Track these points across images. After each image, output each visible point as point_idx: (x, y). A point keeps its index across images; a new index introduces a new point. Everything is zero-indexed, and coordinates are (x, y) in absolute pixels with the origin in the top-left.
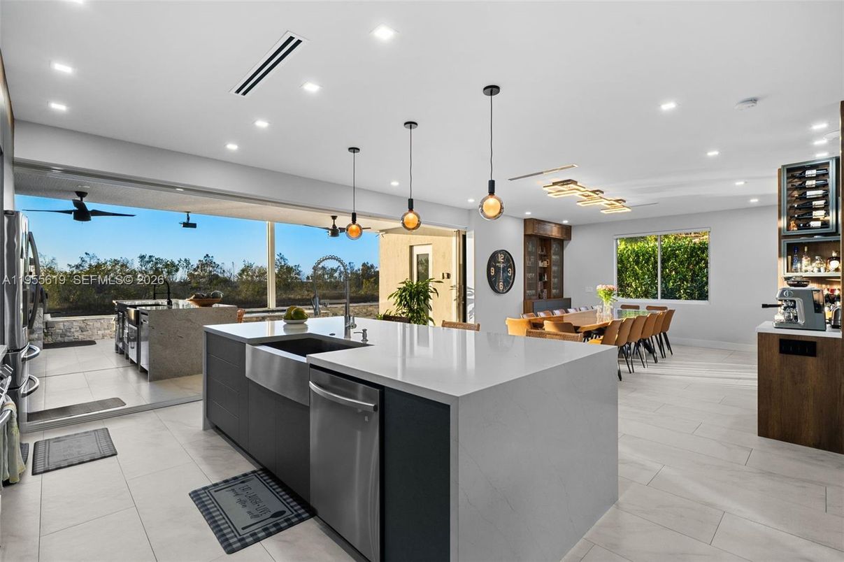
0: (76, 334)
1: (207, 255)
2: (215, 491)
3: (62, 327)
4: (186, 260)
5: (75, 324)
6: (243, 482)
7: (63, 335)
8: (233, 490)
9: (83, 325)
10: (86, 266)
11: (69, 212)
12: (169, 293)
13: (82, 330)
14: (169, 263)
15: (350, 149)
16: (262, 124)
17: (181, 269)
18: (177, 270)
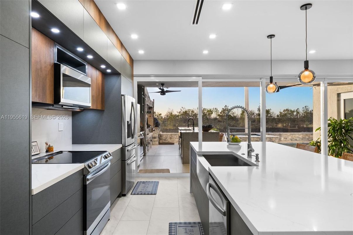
0: (169, 140)
1: (226, 106)
2: (179, 227)
3: (165, 137)
4: (216, 109)
5: (168, 136)
6: (192, 227)
7: (165, 140)
8: (186, 229)
9: (171, 136)
10: (182, 112)
11: (159, 92)
12: (194, 124)
13: (171, 138)
14: (209, 110)
15: (268, 36)
16: (213, 36)
17: (213, 112)
18: (212, 113)
